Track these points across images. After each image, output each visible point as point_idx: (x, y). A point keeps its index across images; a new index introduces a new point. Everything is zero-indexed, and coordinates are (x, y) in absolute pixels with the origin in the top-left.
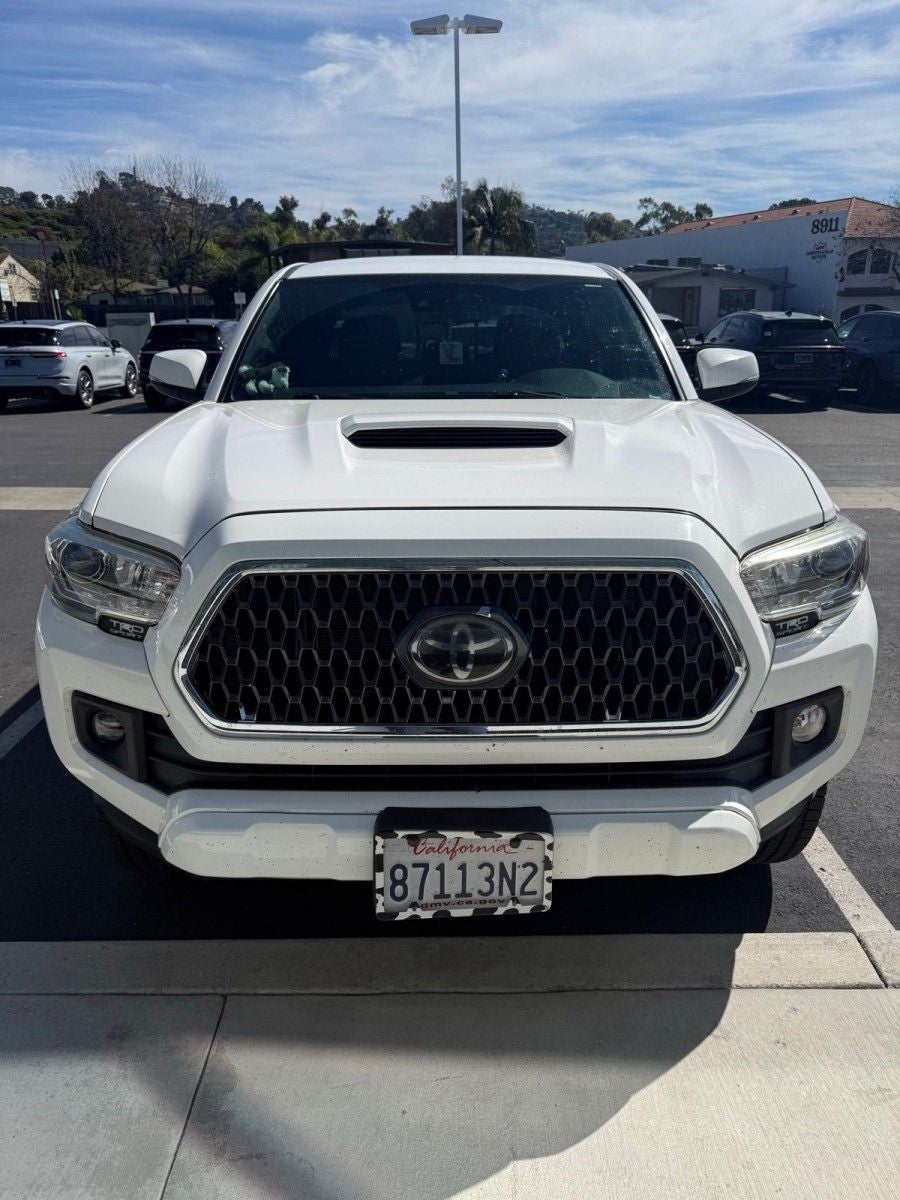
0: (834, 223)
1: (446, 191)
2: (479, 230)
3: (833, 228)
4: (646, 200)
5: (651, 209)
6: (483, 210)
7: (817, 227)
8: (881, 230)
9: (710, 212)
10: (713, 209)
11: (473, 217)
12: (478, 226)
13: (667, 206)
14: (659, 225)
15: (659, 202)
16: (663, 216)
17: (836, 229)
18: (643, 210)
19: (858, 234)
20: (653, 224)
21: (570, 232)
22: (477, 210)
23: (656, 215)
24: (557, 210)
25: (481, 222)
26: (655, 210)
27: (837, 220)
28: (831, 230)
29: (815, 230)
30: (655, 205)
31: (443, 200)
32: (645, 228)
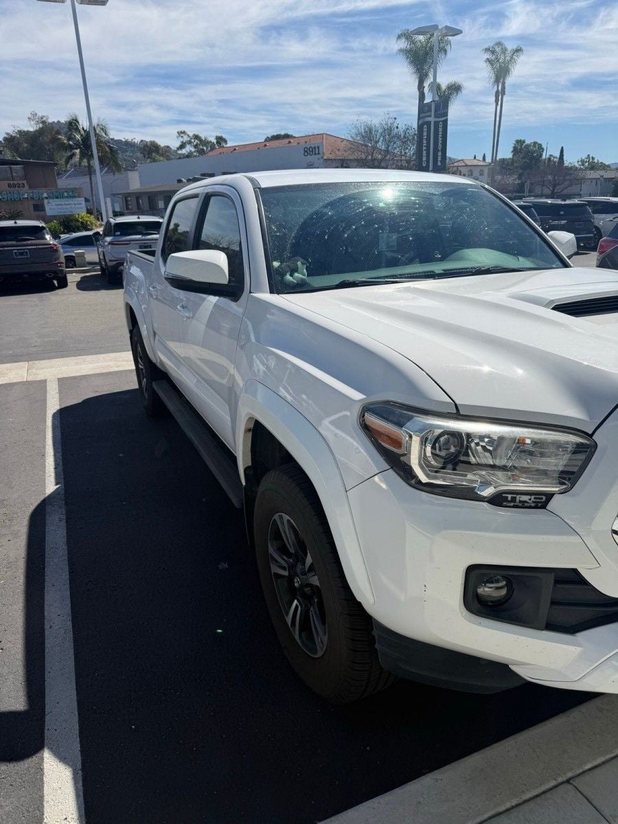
0: (317, 149)
1: (32, 123)
2: (78, 151)
3: (317, 152)
4: (182, 133)
5: (186, 139)
6: (78, 137)
7: (306, 151)
8: (346, 154)
9: (226, 141)
10: (227, 139)
11: (71, 143)
12: (76, 149)
13: (196, 137)
14: (193, 150)
15: (191, 135)
16: (195, 144)
17: (319, 154)
18: (181, 139)
19: (332, 157)
20: (189, 149)
21: (128, 154)
22: (73, 136)
23: (190, 142)
24: (116, 138)
25: (77, 146)
26: (189, 139)
27: (318, 147)
28: (315, 154)
29: (306, 154)
30: (188, 135)
31: (31, 129)
32: (184, 151)
